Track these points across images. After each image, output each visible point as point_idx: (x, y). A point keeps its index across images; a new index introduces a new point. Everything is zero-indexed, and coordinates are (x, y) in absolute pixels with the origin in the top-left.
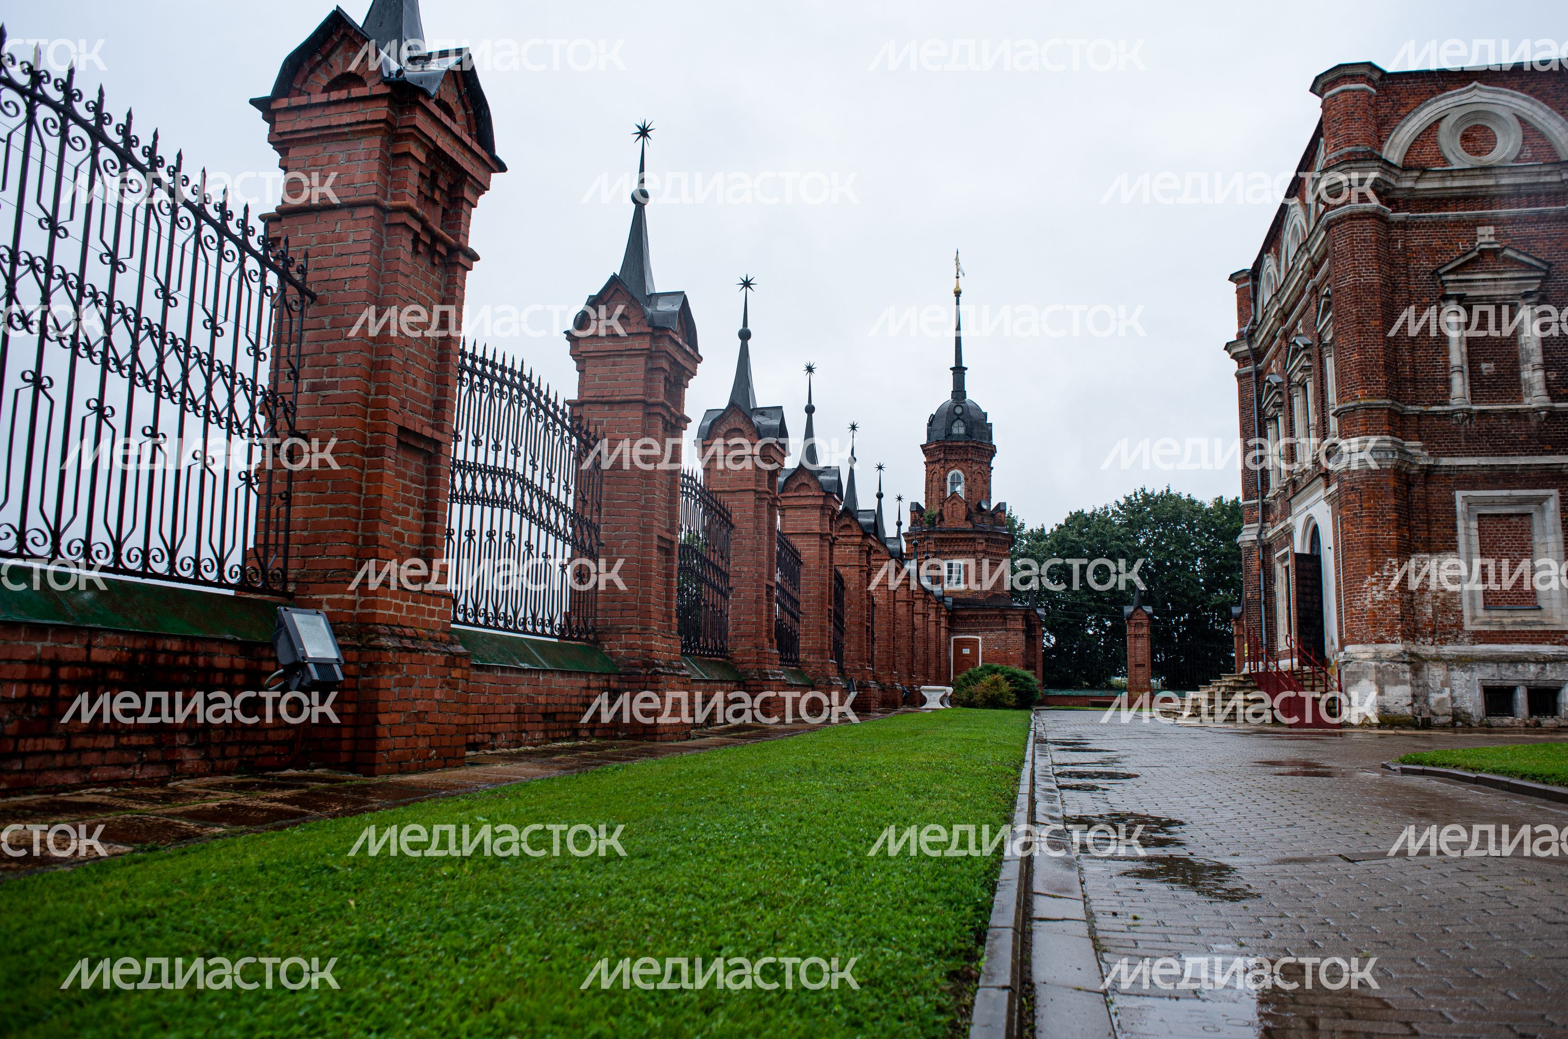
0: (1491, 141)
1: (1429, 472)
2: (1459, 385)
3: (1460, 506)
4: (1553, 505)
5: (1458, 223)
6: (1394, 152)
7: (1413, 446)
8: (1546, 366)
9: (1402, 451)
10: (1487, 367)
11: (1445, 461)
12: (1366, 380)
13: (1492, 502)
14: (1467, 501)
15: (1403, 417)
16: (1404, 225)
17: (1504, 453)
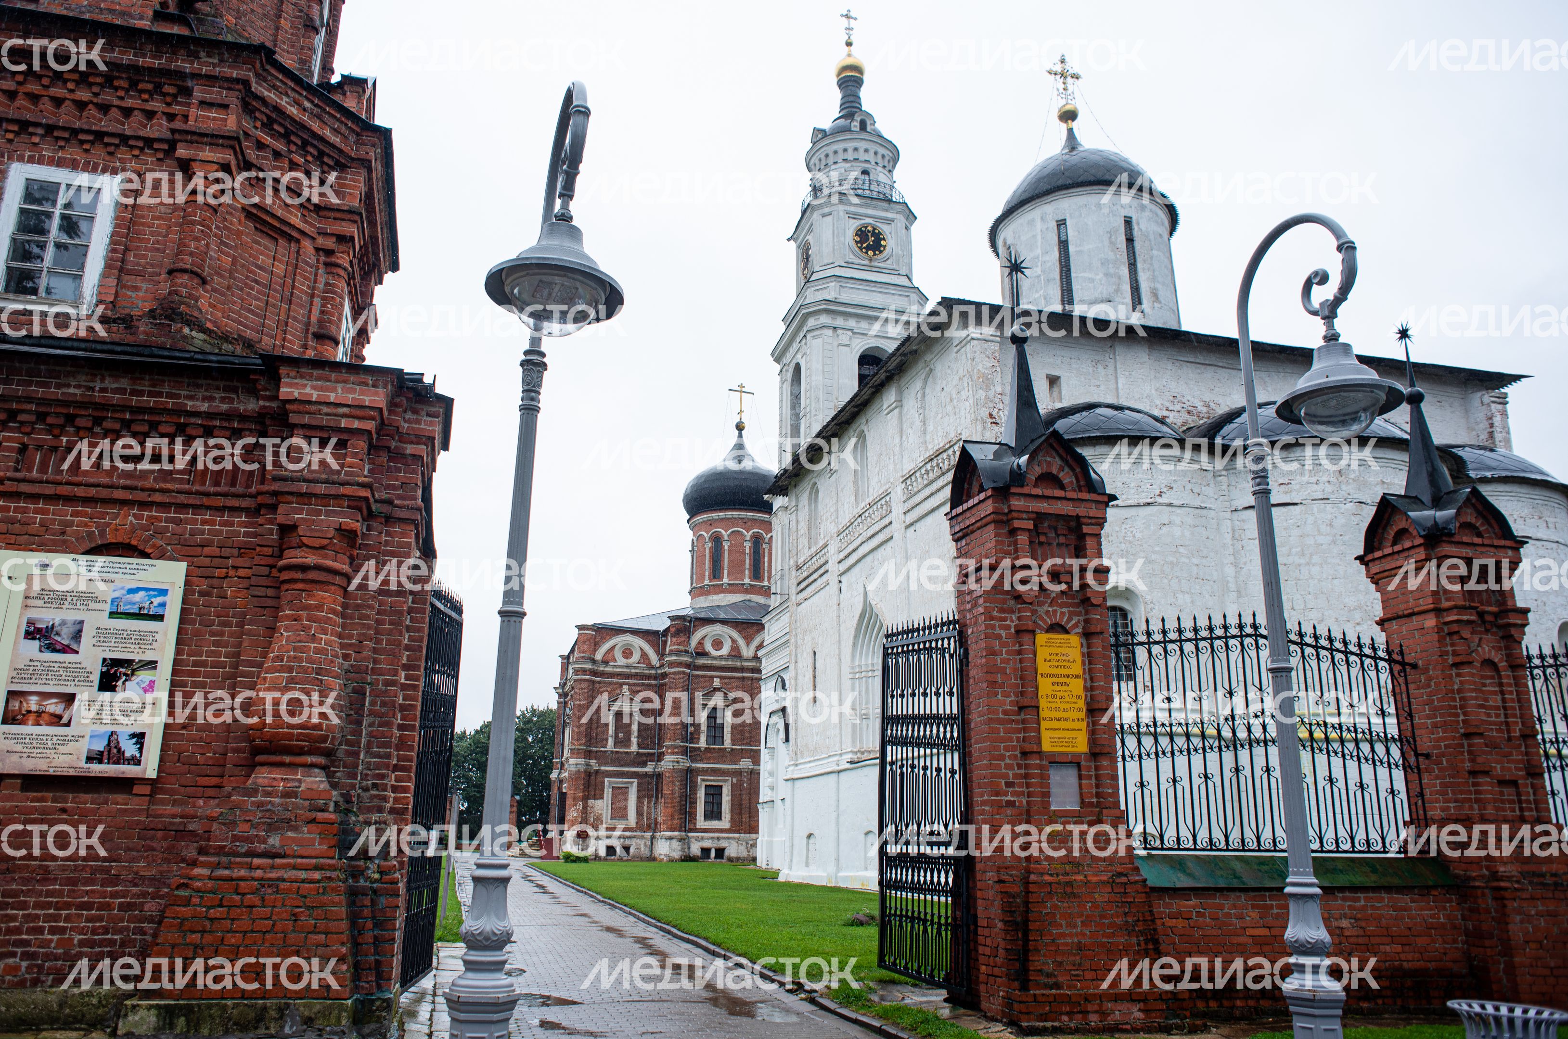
0: (631, 654)
1: (597, 772)
2: (611, 741)
3: (606, 784)
4: (635, 785)
5: (617, 683)
6: (599, 656)
7: (593, 762)
8: (638, 737)
9: (588, 765)
10: (621, 735)
11: (603, 768)
12: (579, 739)
13: (617, 783)
14: (610, 783)
15: (590, 751)
16: (599, 682)
17: (622, 766)
